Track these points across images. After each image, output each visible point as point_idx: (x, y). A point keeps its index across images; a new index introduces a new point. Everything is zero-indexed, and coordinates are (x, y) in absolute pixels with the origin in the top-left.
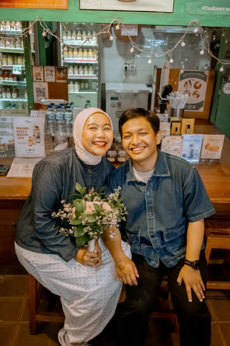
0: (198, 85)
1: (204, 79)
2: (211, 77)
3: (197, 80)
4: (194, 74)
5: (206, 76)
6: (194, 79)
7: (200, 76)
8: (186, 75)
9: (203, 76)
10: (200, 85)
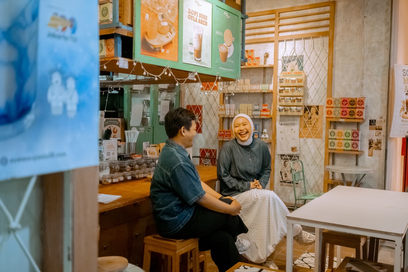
0: (115, 130)
1: (118, 125)
2: (122, 123)
3: (115, 126)
4: (112, 121)
5: (119, 123)
6: (113, 125)
7: (115, 123)
8: (107, 122)
9: (117, 123)
10: (117, 130)
